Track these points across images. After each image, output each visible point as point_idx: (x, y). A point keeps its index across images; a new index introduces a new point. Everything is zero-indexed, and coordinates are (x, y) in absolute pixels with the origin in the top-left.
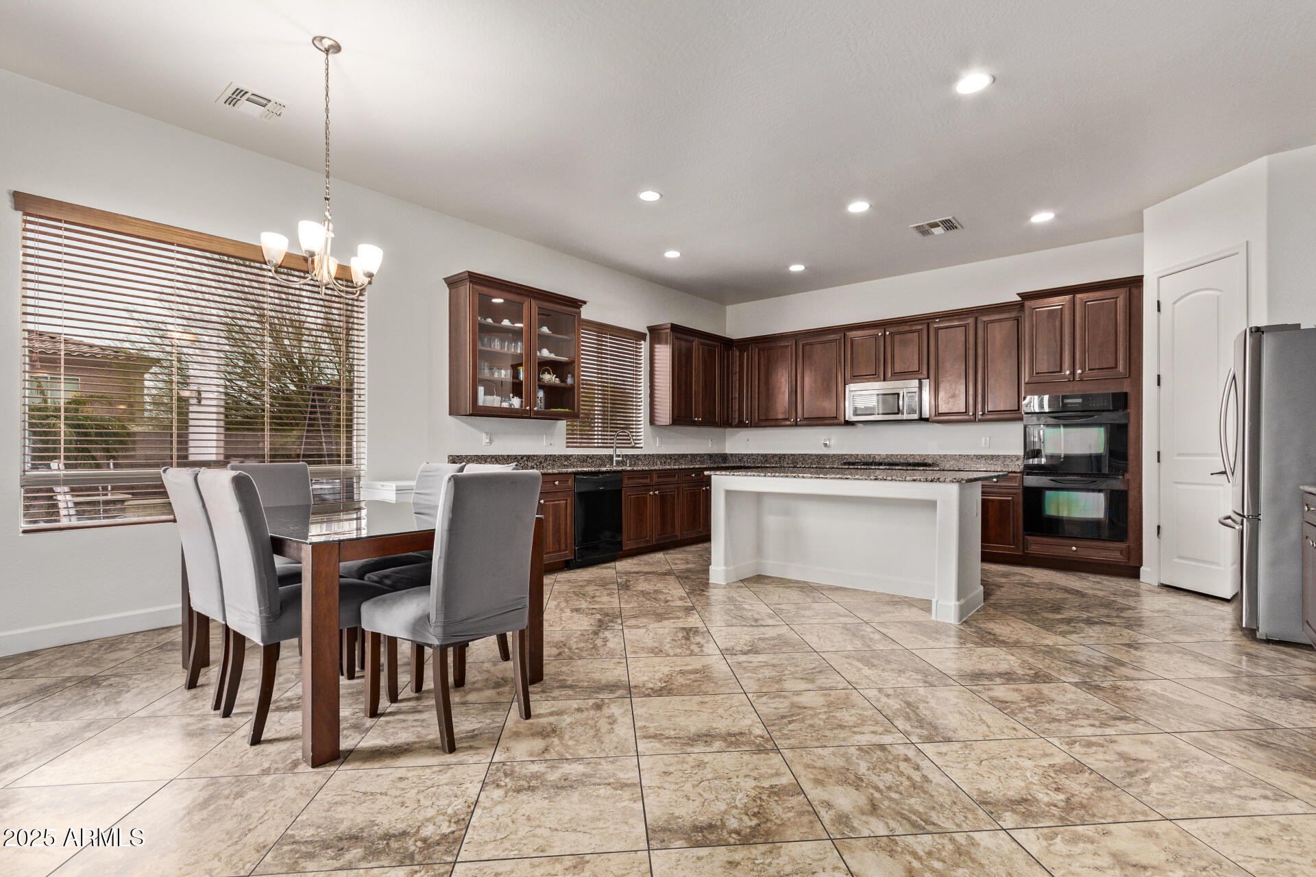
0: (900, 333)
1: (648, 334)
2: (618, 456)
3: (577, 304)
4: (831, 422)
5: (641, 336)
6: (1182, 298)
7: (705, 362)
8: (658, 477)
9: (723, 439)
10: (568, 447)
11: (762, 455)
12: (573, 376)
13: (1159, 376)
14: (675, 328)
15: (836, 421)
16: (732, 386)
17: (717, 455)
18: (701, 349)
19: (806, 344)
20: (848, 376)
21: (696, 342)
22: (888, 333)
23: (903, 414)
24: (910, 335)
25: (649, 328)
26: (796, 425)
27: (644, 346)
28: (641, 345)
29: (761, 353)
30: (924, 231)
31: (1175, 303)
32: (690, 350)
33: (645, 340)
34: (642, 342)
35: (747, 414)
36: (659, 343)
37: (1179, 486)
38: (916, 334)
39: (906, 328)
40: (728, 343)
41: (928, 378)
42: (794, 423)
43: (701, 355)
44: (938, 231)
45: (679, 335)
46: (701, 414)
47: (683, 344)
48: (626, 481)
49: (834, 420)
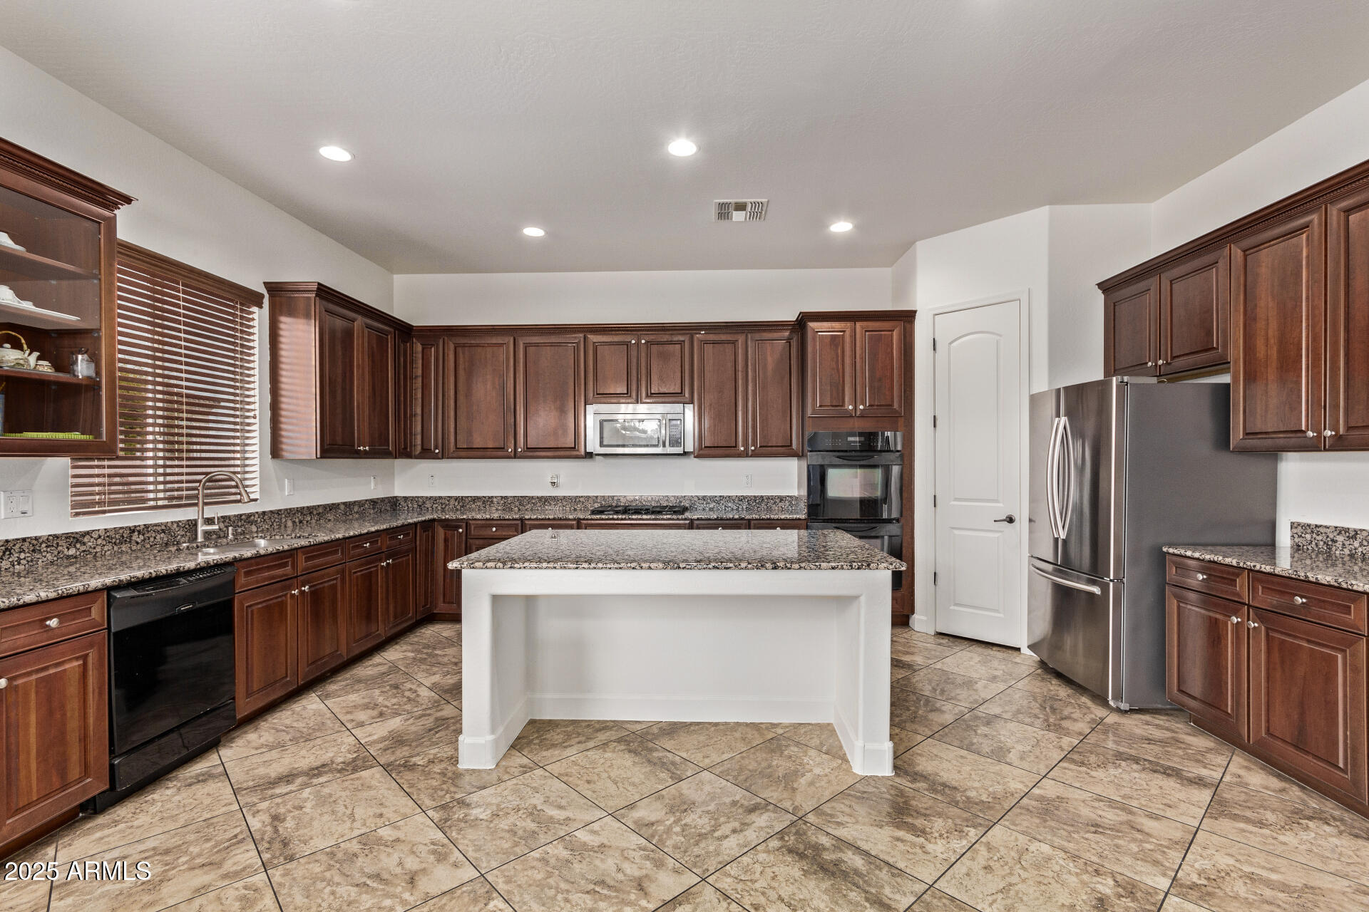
0: (658, 343)
1: (267, 296)
2: (209, 521)
3: (110, 198)
4: (568, 453)
5: (255, 299)
6: (960, 337)
7: (372, 356)
8: (307, 559)
9: (391, 475)
10: (77, 514)
11: (456, 499)
12: (94, 359)
13: (935, 417)
14: (324, 292)
15: (575, 453)
16: (411, 396)
17: (383, 500)
18: (366, 334)
19: (531, 345)
20: (591, 395)
21: (360, 321)
22: (643, 341)
23: (664, 446)
24: (671, 347)
25: (269, 286)
26: (515, 456)
27: (259, 317)
28: (253, 313)
29: (460, 350)
30: (724, 212)
31: (950, 343)
32: (348, 334)
33: (260, 306)
34: (255, 309)
35: (436, 440)
36: (291, 313)
37: (956, 532)
38: (678, 347)
39: (666, 338)
40: (404, 331)
41: (692, 402)
42: (512, 454)
43: (366, 345)
44: (738, 216)
45: (331, 307)
46: (367, 440)
47: (339, 323)
48: (242, 580)
49: (572, 452)
